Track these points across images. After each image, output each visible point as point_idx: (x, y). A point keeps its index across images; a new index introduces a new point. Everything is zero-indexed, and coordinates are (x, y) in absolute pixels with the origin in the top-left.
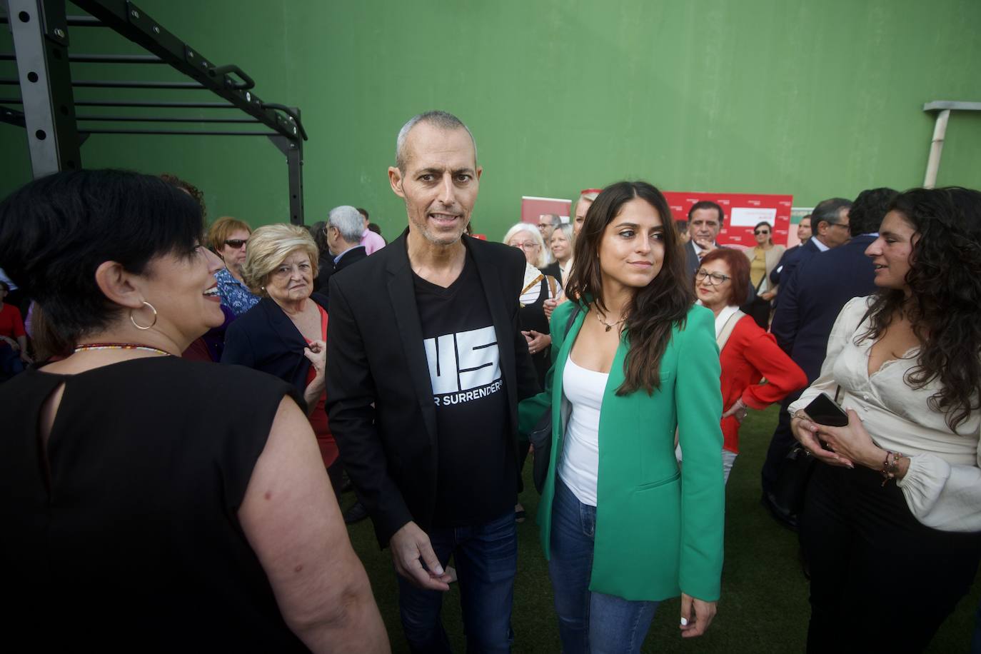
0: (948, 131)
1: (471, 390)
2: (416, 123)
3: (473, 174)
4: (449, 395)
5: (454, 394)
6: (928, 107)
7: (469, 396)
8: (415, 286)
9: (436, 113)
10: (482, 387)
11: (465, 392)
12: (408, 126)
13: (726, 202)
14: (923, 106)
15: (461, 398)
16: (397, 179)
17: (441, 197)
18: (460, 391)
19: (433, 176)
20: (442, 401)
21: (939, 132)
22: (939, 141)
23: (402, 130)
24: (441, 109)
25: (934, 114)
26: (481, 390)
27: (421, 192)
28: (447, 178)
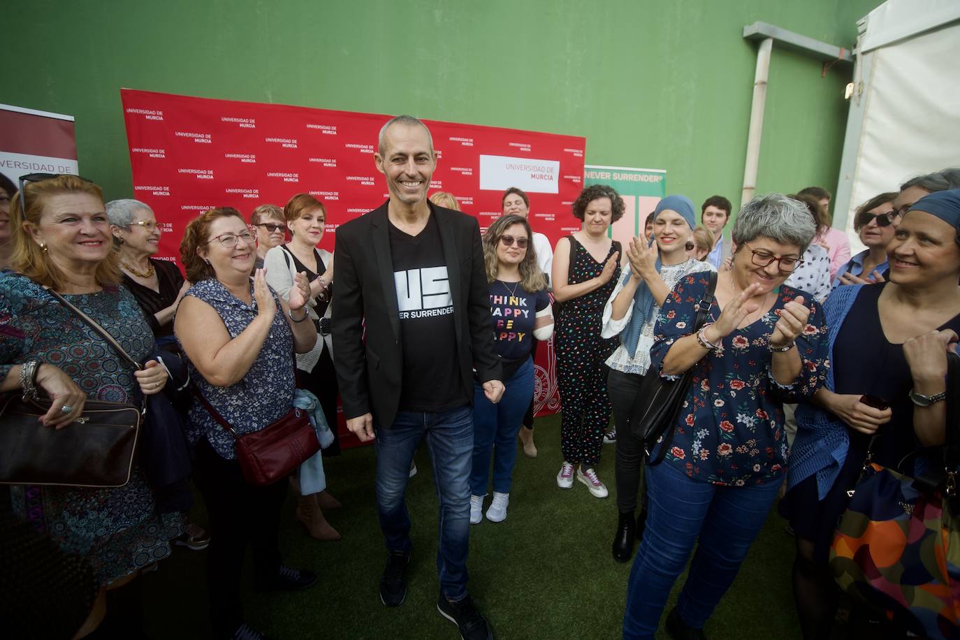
0: (771, 69)
1: (431, 309)
2: (390, 124)
3: (429, 156)
4: (415, 311)
5: (418, 311)
6: (749, 31)
7: (429, 314)
8: (390, 233)
9: (403, 117)
10: (440, 308)
11: (426, 310)
12: (385, 126)
13: (467, 142)
14: (742, 31)
15: (423, 314)
16: (380, 161)
17: (406, 172)
18: (423, 309)
19: (402, 158)
20: (410, 316)
21: (761, 73)
22: (763, 83)
23: (382, 129)
24: (407, 114)
25: (755, 42)
26: (438, 310)
27: (395, 169)
28: (411, 159)
